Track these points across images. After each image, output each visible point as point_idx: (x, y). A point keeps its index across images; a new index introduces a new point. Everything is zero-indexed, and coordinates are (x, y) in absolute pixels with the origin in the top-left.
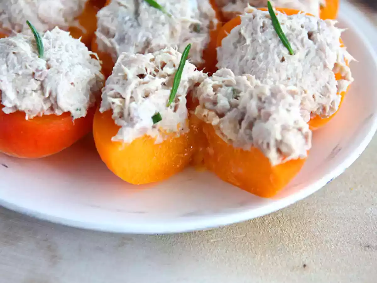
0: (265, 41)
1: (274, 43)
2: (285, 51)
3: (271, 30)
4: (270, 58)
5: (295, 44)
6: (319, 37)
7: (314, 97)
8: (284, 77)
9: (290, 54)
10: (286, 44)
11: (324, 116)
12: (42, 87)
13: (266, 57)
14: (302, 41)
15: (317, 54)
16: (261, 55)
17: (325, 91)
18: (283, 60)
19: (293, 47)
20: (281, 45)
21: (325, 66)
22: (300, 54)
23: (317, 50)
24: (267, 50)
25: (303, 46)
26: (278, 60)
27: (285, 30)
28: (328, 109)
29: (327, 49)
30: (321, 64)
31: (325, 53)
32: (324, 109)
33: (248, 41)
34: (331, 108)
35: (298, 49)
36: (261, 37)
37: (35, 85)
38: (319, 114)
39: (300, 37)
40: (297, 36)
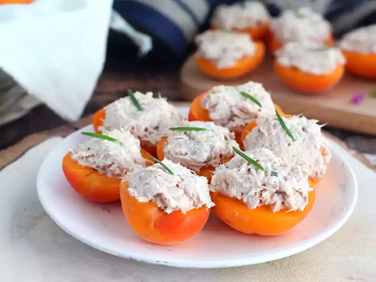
0: (277, 134)
1: (283, 134)
2: (290, 139)
3: (280, 127)
4: (281, 144)
5: (295, 135)
6: (309, 130)
7: (310, 166)
8: (291, 156)
9: (294, 140)
10: (290, 135)
11: (318, 179)
12: (186, 192)
13: (279, 144)
14: (299, 133)
15: (310, 140)
16: (276, 143)
17: (317, 162)
18: (289, 145)
19: (295, 137)
20: (287, 135)
21: (315, 147)
22: (299, 141)
23: (309, 138)
24: (279, 139)
25: (301, 136)
26: (286, 145)
27: (288, 126)
28: (319, 173)
29: (316, 137)
30: (313, 146)
31: (314, 139)
32: (317, 174)
33: (266, 134)
34: (321, 173)
35: (298, 138)
36: (274, 132)
37: (182, 192)
38: (313, 177)
39: (298, 131)
40: (296, 130)
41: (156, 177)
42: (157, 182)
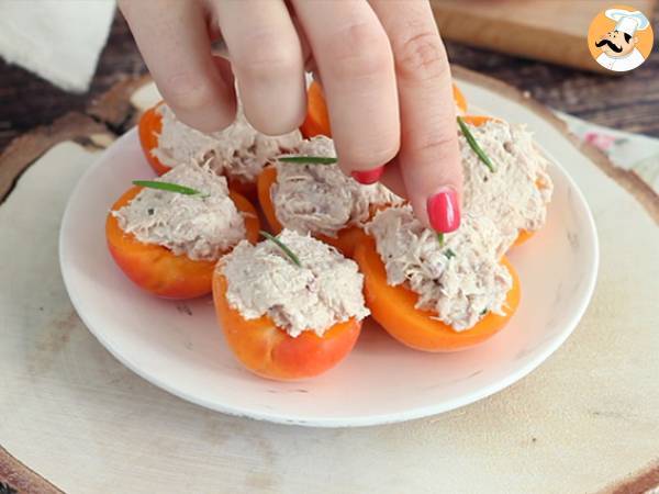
0: (464, 161)
1: (473, 161)
2: (487, 170)
3: (467, 148)
4: (472, 179)
5: (494, 160)
6: (516, 148)
7: (521, 213)
8: (490, 198)
9: (492, 171)
10: (486, 163)
11: (533, 231)
12: (321, 298)
13: (468, 178)
14: (500, 155)
15: (518, 167)
17: (531, 205)
18: (486, 179)
19: (493, 163)
20: (481, 163)
21: (529, 178)
22: (502, 169)
23: (517, 163)
24: (467, 169)
25: (502, 160)
26: (481, 181)
27: (480, 145)
28: (536, 223)
29: (526, 159)
30: (524, 177)
31: (526, 165)
32: (532, 224)
34: (539, 222)
35: (497, 164)
37: (314, 298)
38: (526, 229)
39: (497, 151)
40: (494, 150)
41: (271, 275)
42: (274, 283)
